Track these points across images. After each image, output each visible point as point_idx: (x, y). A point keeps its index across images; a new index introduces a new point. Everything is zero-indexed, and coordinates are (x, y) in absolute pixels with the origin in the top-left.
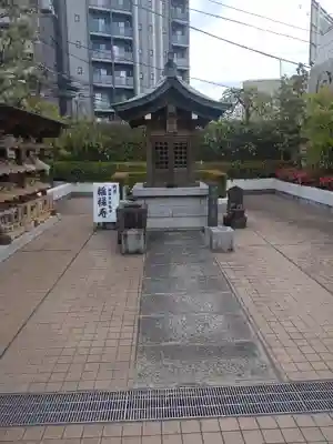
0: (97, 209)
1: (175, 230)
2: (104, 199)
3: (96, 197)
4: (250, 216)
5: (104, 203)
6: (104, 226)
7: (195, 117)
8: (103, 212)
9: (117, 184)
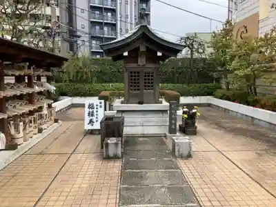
0: (87, 119)
1: (144, 136)
2: (93, 112)
3: (87, 110)
4: (199, 126)
5: (92, 115)
6: (92, 132)
7: (159, 54)
8: (91, 122)
9: (103, 101)
